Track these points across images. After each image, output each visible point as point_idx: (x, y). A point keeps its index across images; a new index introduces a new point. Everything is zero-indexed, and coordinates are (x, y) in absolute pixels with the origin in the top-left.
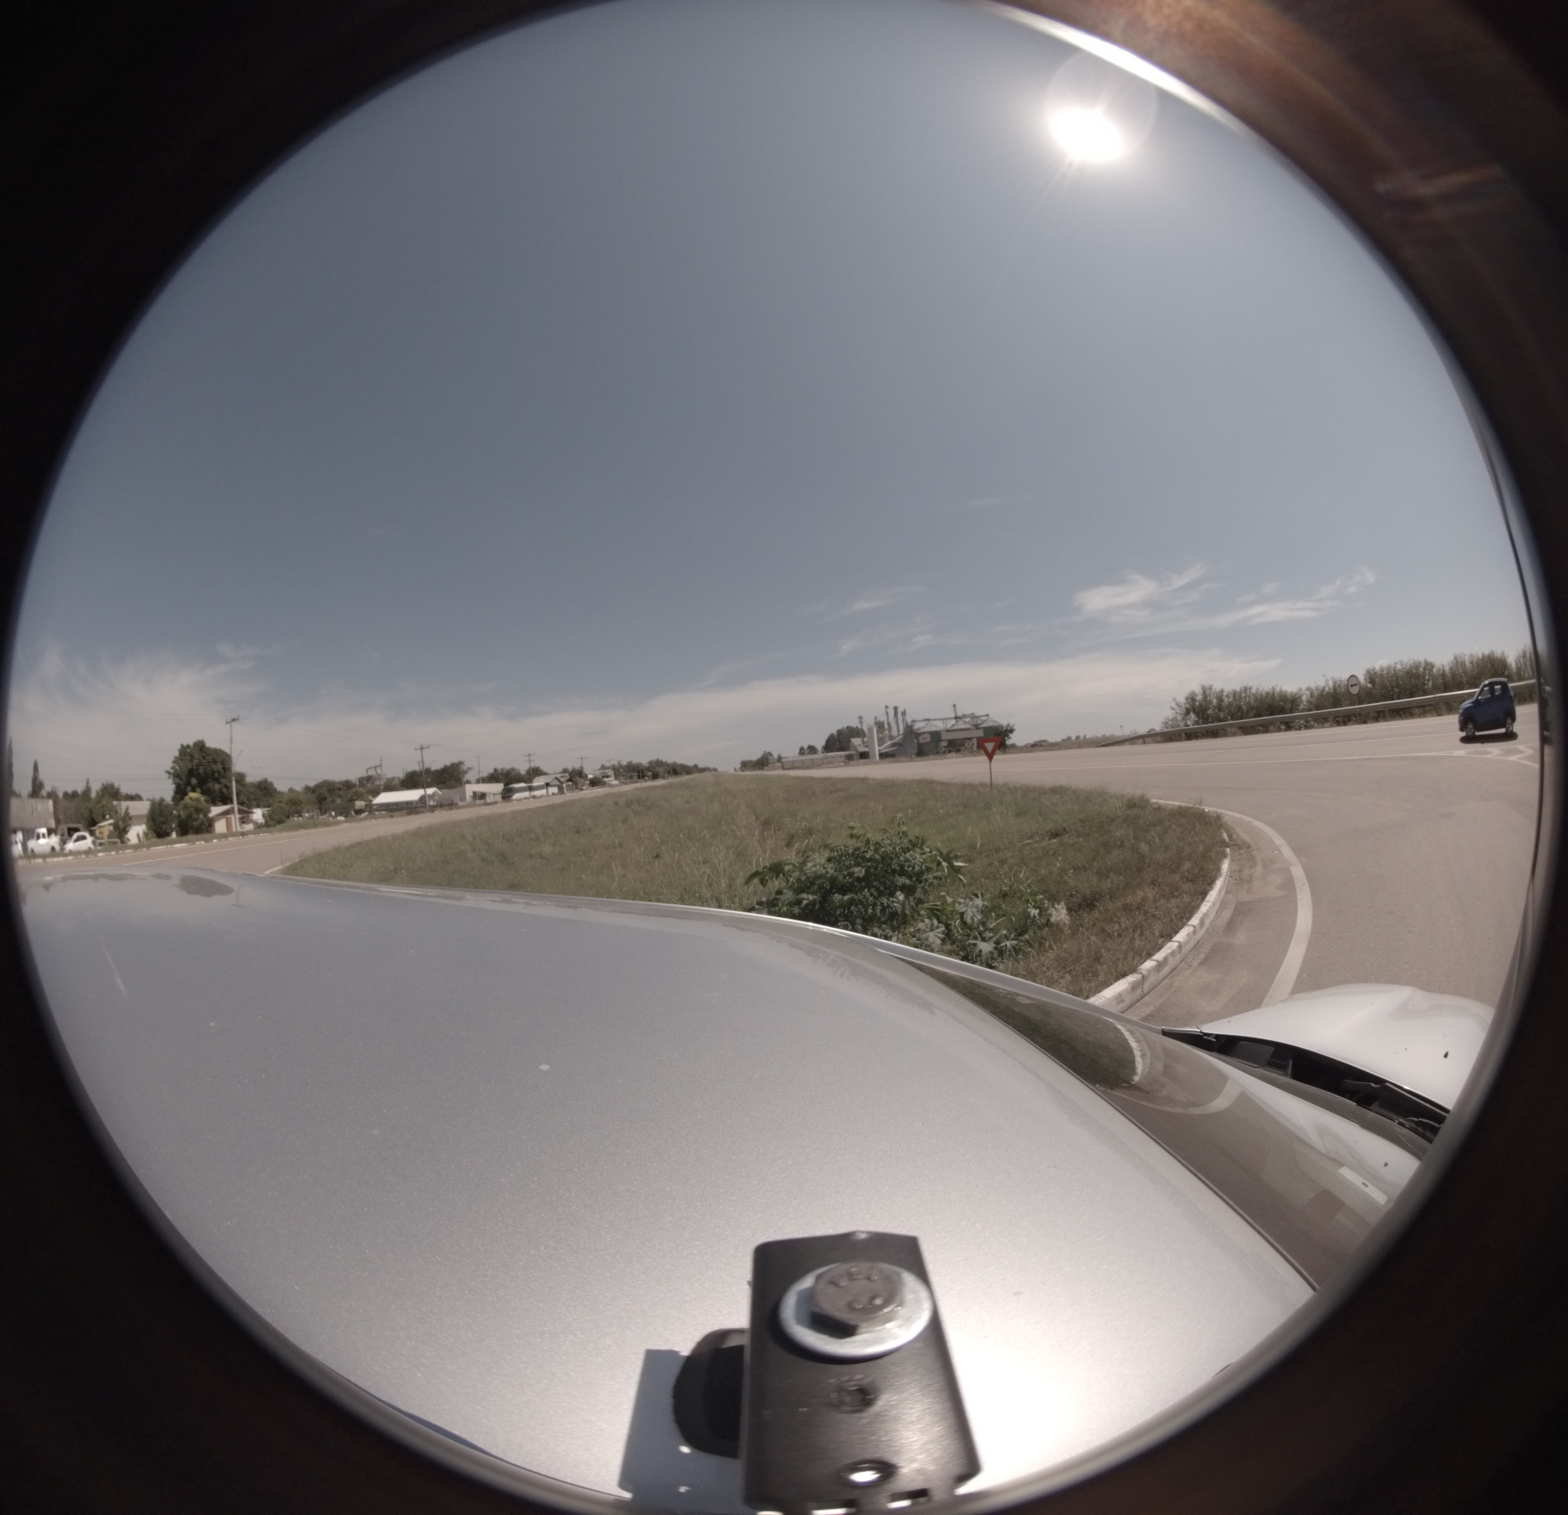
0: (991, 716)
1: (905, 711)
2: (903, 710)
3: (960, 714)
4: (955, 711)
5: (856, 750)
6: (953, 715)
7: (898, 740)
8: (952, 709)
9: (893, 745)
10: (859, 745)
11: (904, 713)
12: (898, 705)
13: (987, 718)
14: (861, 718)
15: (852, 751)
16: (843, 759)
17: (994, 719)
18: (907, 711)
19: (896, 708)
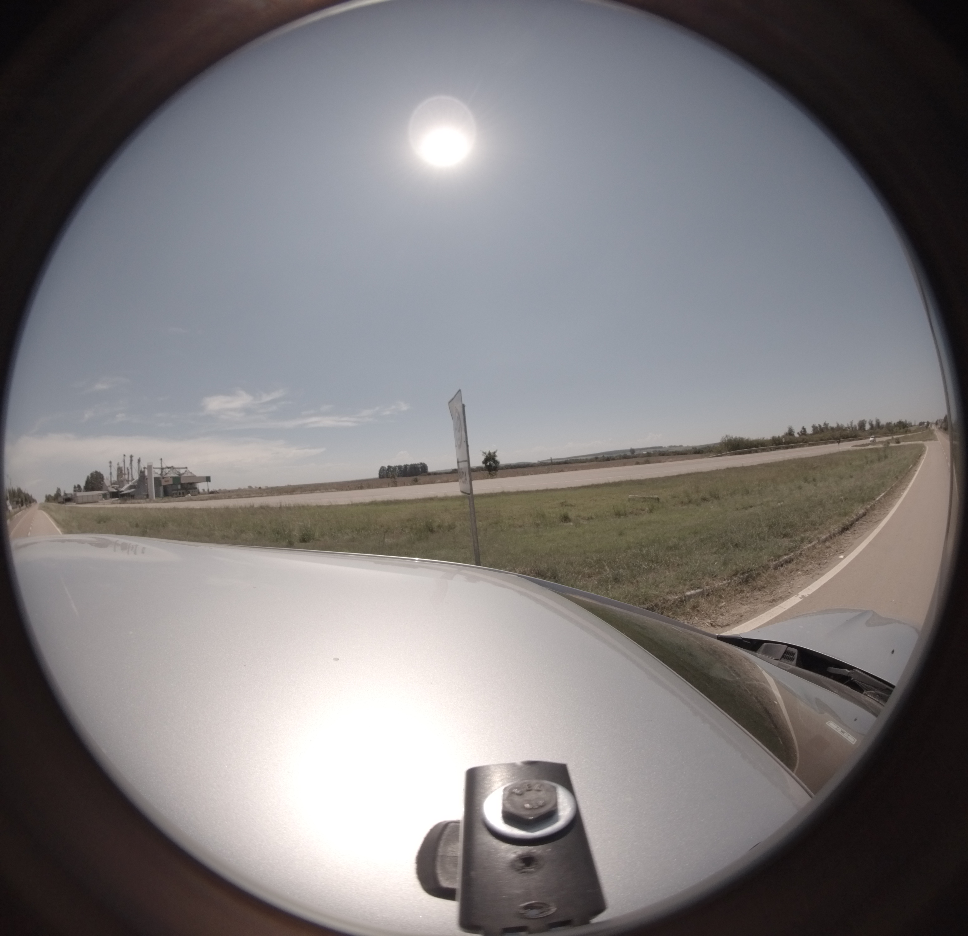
0: (189, 469)
1: (140, 458)
2: (138, 458)
3: (164, 466)
4: (161, 464)
5: (108, 491)
6: (160, 466)
7: (134, 483)
8: (160, 461)
9: (131, 487)
10: (109, 486)
11: (139, 461)
12: (133, 454)
13: (186, 470)
14: (110, 462)
15: (104, 490)
16: (101, 497)
17: (190, 471)
18: (141, 460)
19: (131, 457)
